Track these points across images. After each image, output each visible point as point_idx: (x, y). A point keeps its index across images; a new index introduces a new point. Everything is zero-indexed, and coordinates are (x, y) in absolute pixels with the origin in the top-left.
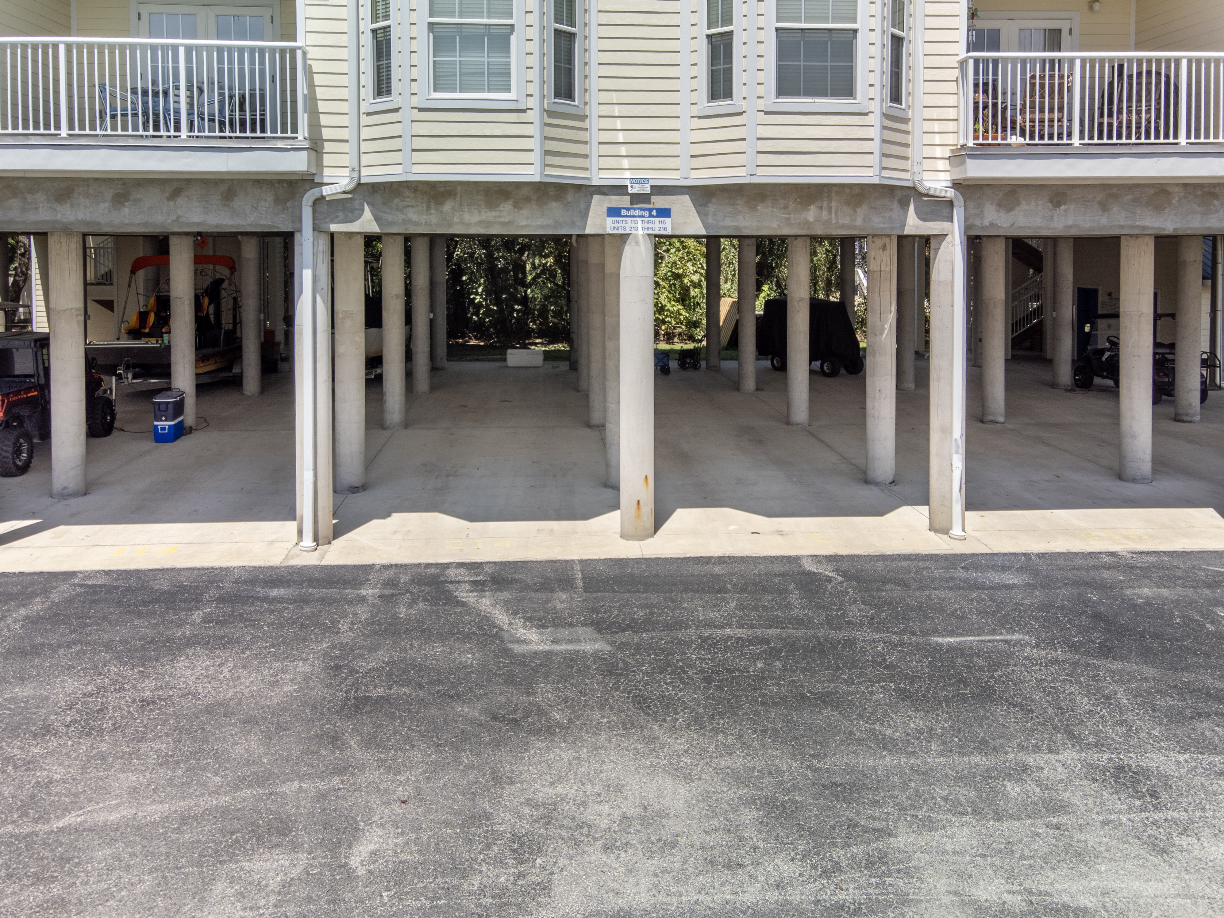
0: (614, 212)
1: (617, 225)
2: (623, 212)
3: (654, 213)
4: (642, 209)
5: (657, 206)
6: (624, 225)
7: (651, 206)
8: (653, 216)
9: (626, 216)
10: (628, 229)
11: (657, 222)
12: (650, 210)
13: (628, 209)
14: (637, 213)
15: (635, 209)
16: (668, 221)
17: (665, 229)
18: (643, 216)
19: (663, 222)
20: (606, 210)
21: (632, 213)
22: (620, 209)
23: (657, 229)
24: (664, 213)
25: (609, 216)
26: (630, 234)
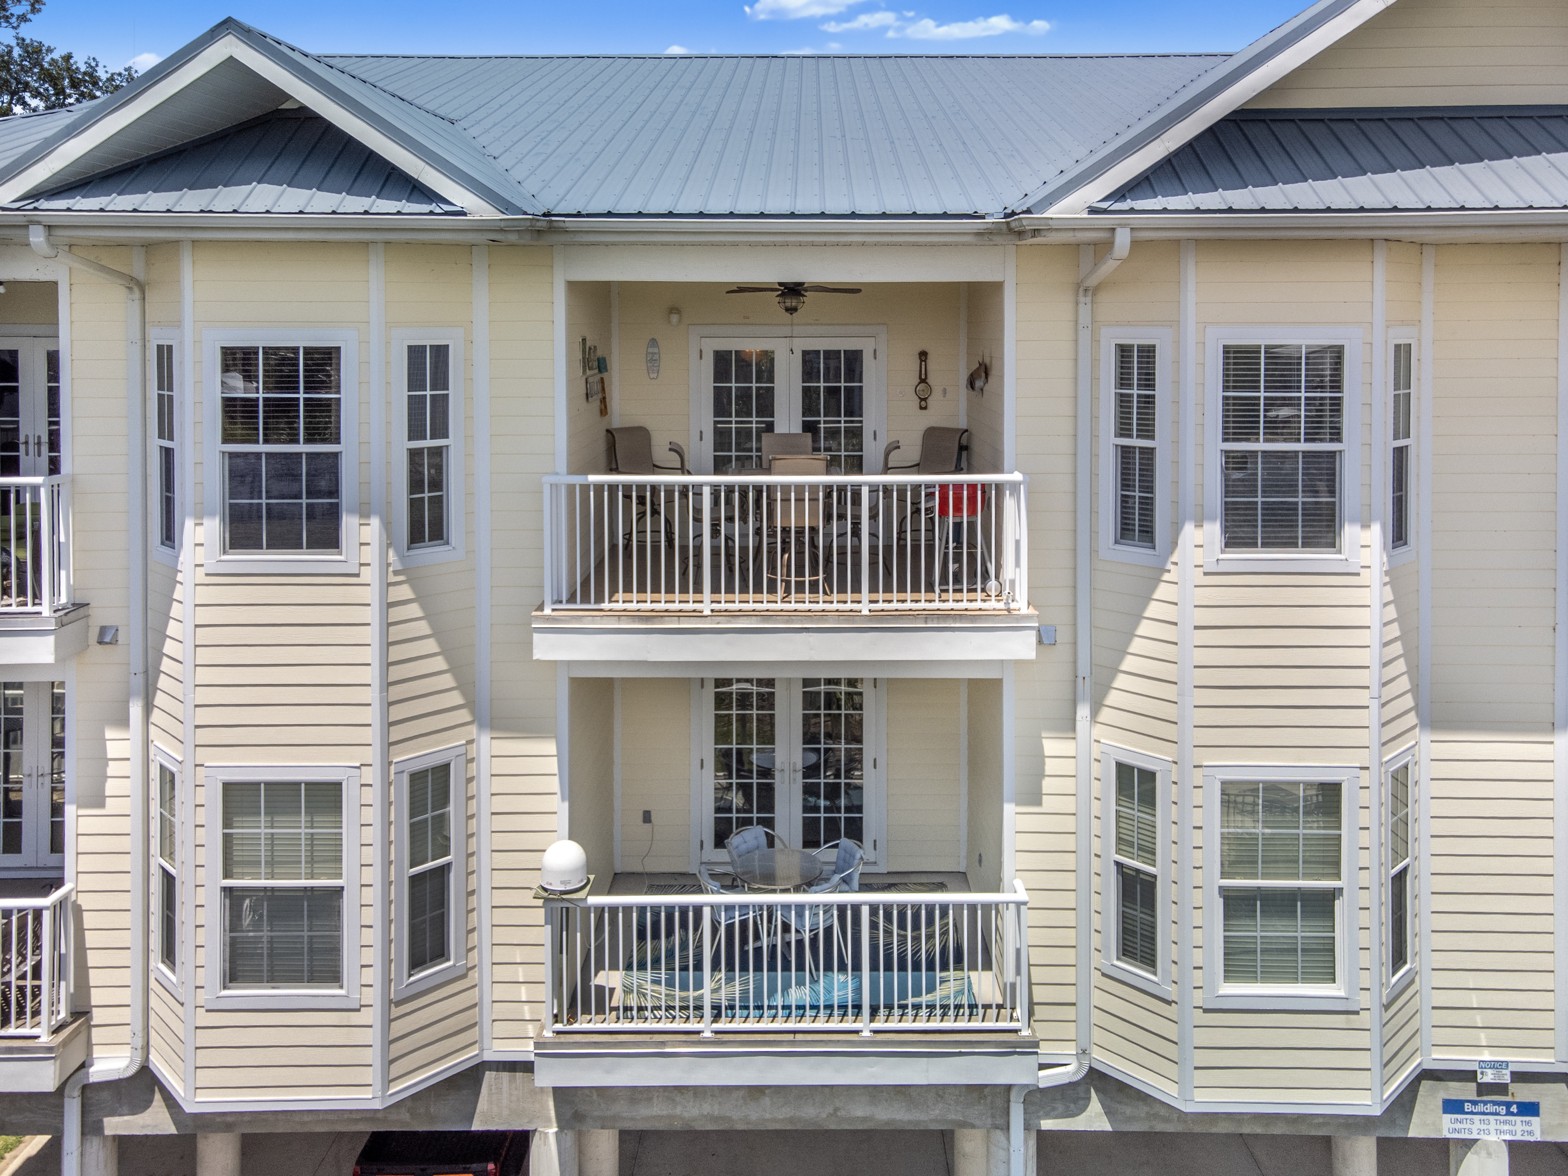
0: (1453, 1107)
1: (1458, 1126)
2: (1468, 1107)
3: (1514, 1109)
4: (1495, 1103)
5: (1518, 1100)
6: (1468, 1126)
7: (1508, 1099)
8: (1513, 1114)
9: (1472, 1113)
10: (1475, 1132)
11: (1519, 1123)
12: (1508, 1105)
13: (1474, 1103)
14: (1490, 1108)
15: (1485, 1103)
16: (1534, 1120)
17: (1530, 1133)
18: (1497, 1114)
19: (1528, 1123)
20: (1441, 1103)
21: (1480, 1108)
22: (1462, 1102)
23: (1519, 1133)
24: (1530, 1109)
25: (1445, 1111)
26: (1477, 1140)
